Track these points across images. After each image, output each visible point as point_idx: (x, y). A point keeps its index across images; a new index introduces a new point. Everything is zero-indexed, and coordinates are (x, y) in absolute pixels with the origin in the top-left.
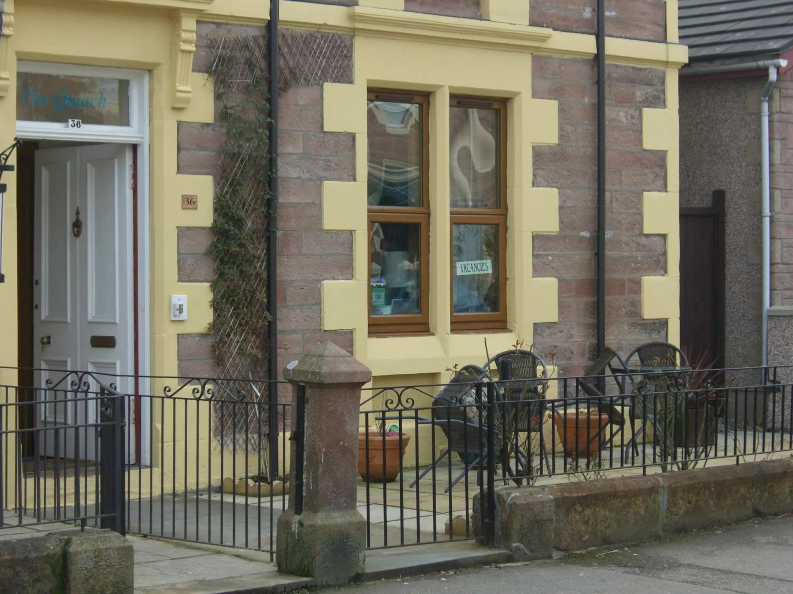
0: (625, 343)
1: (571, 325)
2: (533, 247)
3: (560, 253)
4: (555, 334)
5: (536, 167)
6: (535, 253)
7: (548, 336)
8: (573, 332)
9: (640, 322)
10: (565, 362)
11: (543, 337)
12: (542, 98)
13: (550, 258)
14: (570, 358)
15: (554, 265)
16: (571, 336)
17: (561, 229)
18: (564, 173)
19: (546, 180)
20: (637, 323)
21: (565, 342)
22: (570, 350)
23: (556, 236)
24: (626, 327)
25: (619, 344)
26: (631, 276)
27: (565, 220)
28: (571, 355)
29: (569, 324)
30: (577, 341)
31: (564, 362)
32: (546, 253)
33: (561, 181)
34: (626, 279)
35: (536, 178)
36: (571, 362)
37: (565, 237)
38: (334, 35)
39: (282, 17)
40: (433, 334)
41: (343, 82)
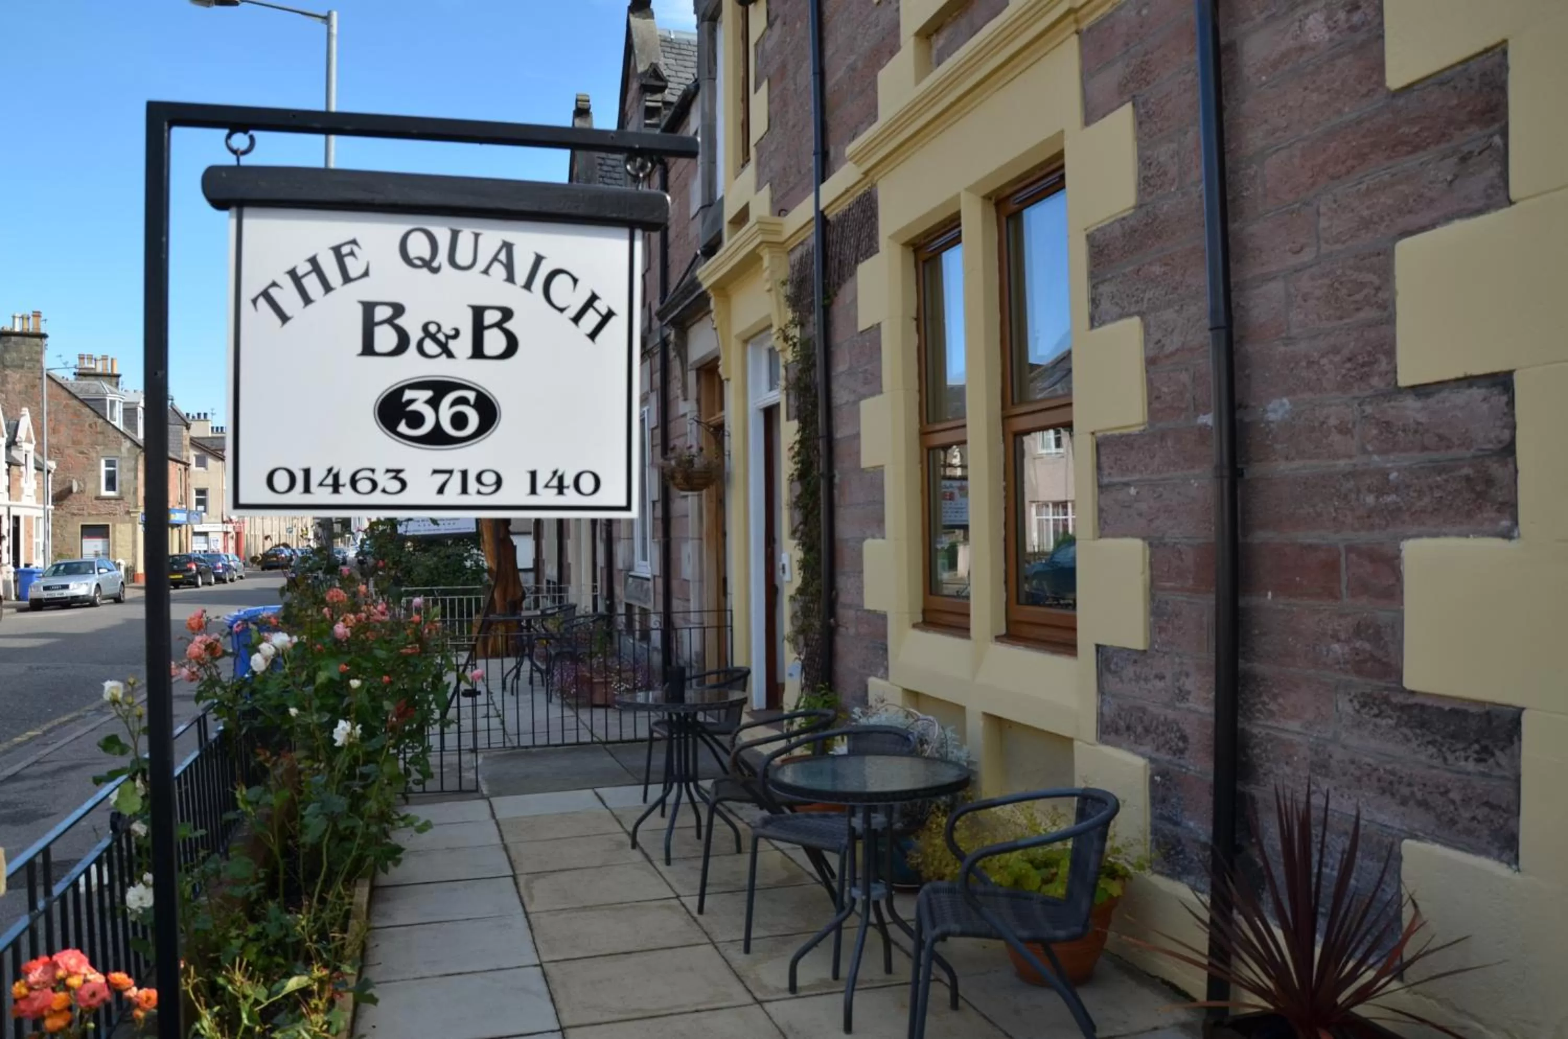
0: (1339, 754)
1: (1181, 664)
2: (1099, 467)
3: (1155, 477)
4: (1146, 680)
5: (1096, 281)
6: (1106, 480)
7: (1130, 680)
8: (1189, 684)
9: (1397, 699)
10: (1168, 757)
11: (1122, 681)
12: (1104, 116)
13: (1133, 491)
14: (1182, 752)
15: (1143, 506)
16: (1183, 695)
17: (1153, 414)
18: (1157, 269)
19: (1117, 304)
20: (1386, 701)
21: (1166, 705)
22: (1179, 730)
23: (1142, 434)
24: (1346, 707)
25: (1317, 753)
26: (1363, 537)
27: (1165, 390)
28: (1181, 744)
29: (1177, 660)
30: (1195, 711)
31: (1164, 756)
32: (1125, 479)
33: (1149, 295)
34: (1341, 546)
35: (1097, 306)
36: (1182, 762)
37: (1163, 437)
38: (864, 195)
39: (822, 207)
40: (968, 637)
41: (871, 255)
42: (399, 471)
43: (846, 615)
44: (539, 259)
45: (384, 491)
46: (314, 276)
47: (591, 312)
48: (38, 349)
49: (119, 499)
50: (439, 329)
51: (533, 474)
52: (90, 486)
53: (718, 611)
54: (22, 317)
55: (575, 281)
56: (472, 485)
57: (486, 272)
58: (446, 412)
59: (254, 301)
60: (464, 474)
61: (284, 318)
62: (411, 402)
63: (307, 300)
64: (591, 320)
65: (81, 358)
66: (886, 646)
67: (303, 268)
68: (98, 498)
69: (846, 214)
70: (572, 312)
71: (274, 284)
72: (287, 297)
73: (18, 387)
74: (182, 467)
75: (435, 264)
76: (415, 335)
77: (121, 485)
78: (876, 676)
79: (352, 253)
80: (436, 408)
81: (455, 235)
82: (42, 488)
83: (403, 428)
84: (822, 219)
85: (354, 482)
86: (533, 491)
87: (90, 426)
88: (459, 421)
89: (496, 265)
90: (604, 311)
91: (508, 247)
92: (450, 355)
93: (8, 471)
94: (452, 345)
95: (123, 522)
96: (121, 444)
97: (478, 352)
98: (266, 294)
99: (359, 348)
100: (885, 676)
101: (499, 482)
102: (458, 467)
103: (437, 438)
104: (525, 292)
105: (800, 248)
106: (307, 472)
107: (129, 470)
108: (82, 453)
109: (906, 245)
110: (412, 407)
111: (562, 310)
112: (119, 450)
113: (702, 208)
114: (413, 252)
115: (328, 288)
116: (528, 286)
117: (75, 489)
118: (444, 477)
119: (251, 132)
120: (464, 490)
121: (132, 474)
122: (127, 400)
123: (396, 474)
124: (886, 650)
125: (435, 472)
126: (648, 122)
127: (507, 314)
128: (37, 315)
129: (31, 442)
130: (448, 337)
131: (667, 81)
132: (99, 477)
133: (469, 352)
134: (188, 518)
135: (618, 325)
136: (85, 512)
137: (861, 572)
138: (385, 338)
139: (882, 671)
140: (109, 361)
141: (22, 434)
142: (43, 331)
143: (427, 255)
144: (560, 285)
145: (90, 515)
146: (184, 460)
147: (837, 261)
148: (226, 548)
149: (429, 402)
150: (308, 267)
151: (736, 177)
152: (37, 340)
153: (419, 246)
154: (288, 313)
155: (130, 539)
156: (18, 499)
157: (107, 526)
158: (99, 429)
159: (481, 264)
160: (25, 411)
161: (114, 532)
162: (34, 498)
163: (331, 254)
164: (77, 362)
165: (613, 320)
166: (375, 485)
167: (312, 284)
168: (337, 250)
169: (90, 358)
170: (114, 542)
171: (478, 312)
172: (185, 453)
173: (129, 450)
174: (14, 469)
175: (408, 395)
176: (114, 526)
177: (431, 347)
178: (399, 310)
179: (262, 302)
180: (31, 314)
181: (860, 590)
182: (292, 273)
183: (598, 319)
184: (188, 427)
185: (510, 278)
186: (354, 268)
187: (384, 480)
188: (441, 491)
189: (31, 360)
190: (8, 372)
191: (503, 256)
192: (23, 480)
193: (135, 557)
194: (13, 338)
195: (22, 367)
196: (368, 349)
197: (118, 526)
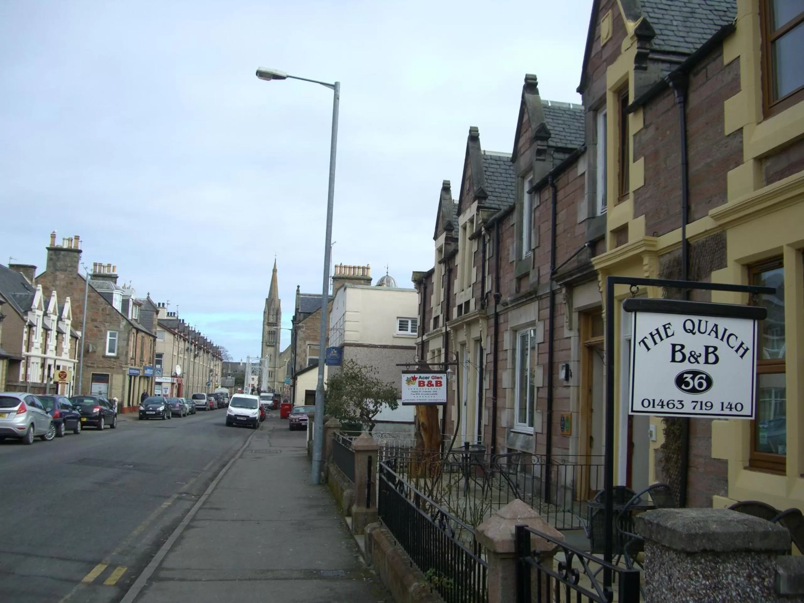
38: (718, 235)
39: (687, 236)
40: (785, 475)
41: (721, 268)
42: (682, 401)
43: (696, 461)
44: (726, 330)
45: (677, 408)
46: (657, 335)
47: (741, 349)
48: (76, 259)
49: (116, 358)
50: (695, 353)
51: (723, 403)
52: (100, 349)
53: (587, 456)
54: (69, 240)
55: (737, 338)
56: (704, 407)
57: (709, 334)
58: (696, 382)
59: (640, 343)
60: (701, 402)
61: (648, 349)
62: (686, 378)
63: (655, 343)
64: (741, 351)
65: (95, 265)
66: (727, 478)
67: (654, 332)
68: (105, 357)
69: (704, 244)
70: (735, 348)
71: (645, 338)
72: (649, 342)
73: (63, 283)
74: (152, 338)
75: (694, 332)
76: (688, 355)
77: (118, 349)
78: (718, 494)
79: (669, 328)
80: (693, 381)
81: (700, 321)
82: (73, 349)
83: (683, 387)
84: (686, 243)
85: (668, 404)
86: (722, 410)
87: (103, 310)
88: (700, 385)
89: (713, 332)
90: (745, 348)
91: (716, 326)
92: (698, 363)
93: (57, 336)
94: (699, 359)
95: (118, 373)
96: (119, 323)
97: (707, 362)
98: (643, 341)
99: (671, 360)
100: (726, 494)
101: (712, 406)
102: (699, 400)
103: (693, 391)
104: (721, 341)
105: (668, 255)
106: (654, 400)
107: (124, 340)
108: (96, 327)
109: (743, 265)
110: (686, 380)
111: (732, 348)
112: (119, 326)
113: (588, 219)
114: (687, 328)
115: (662, 339)
116: (722, 339)
117: (90, 350)
118: (695, 403)
119: (638, 286)
120: (701, 409)
121: (125, 343)
122: (125, 294)
123: (681, 402)
124: (726, 481)
125: (693, 402)
126: (538, 158)
127: (716, 349)
128: (77, 238)
129: (69, 319)
130: (698, 356)
131: (550, 134)
132: (106, 343)
133: (704, 362)
134: (154, 372)
135: (750, 353)
136: (95, 365)
137: (711, 438)
138: (679, 356)
139: (723, 492)
140: (112, 268)
141: (65, 314)
142: (79, 249)
143: (691, 329)
144: (732, 338)
145: (98, 367)
146: (153, 334)
147: (696, 268)
148: (172, 393)
149: (691, 378)
150: (656, 332)
151: (615, 206)
152: (76, 254)
153: (689, 326)
154: (650, 347)
155: (121, 385)
156: (60, 355)
157: (108, 375)
158: (107, 312)
159: (708, 332)
160: (68, 299)
161: (112, 379)
162: (68, 354)
163: (663, 328)
164: (92, 267)
165: (748, 351)
166: (674, 405)
167: (657, 337)
168: (664, 326)
169: (100, 265)
170: (112, 385)
171: (707, 348)
172: (154, 330)
173: (124, 327)
174: (60, 335)
175: (685, 376)
176: (112, 375)
177: (692, 360)
178: (683, 347)
179: (642, 343)
180: (73, 237)
181: (709, 447)
182: (651, 334)
183: (744, 351)
184: (157, 312)
185: (717, 337)
186: (670, 332)
187: (677, 405)
188: (694, 408)
189: (71, 266)
190: (58, 273)
191: (714, 329)
192: (63, 343)
193: (123, 396)
194: (62, 253)
195: (66, 270)
196: (673, 360)
197: (114, 376)
